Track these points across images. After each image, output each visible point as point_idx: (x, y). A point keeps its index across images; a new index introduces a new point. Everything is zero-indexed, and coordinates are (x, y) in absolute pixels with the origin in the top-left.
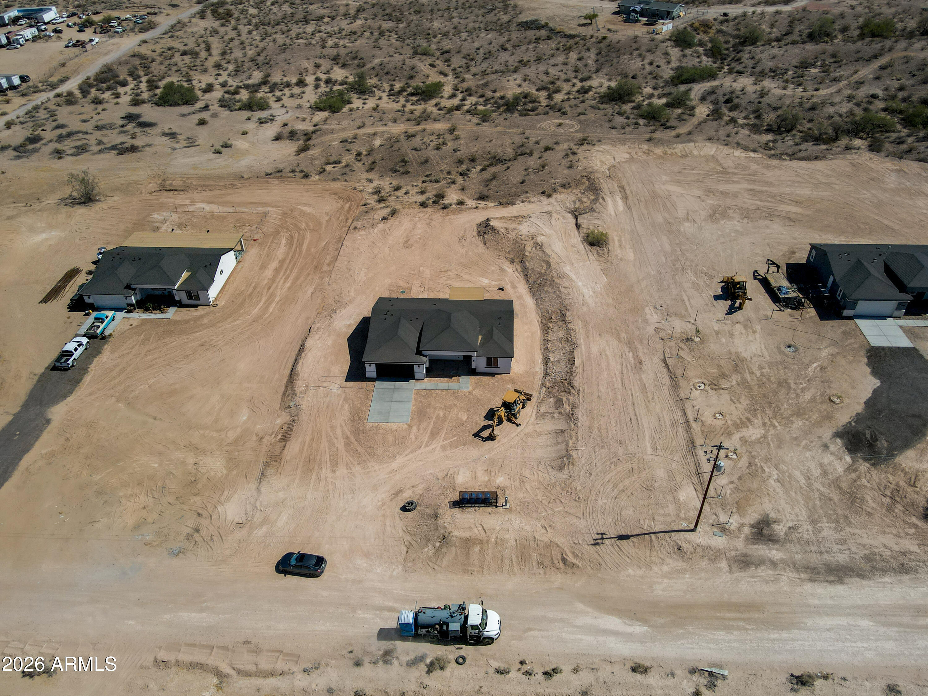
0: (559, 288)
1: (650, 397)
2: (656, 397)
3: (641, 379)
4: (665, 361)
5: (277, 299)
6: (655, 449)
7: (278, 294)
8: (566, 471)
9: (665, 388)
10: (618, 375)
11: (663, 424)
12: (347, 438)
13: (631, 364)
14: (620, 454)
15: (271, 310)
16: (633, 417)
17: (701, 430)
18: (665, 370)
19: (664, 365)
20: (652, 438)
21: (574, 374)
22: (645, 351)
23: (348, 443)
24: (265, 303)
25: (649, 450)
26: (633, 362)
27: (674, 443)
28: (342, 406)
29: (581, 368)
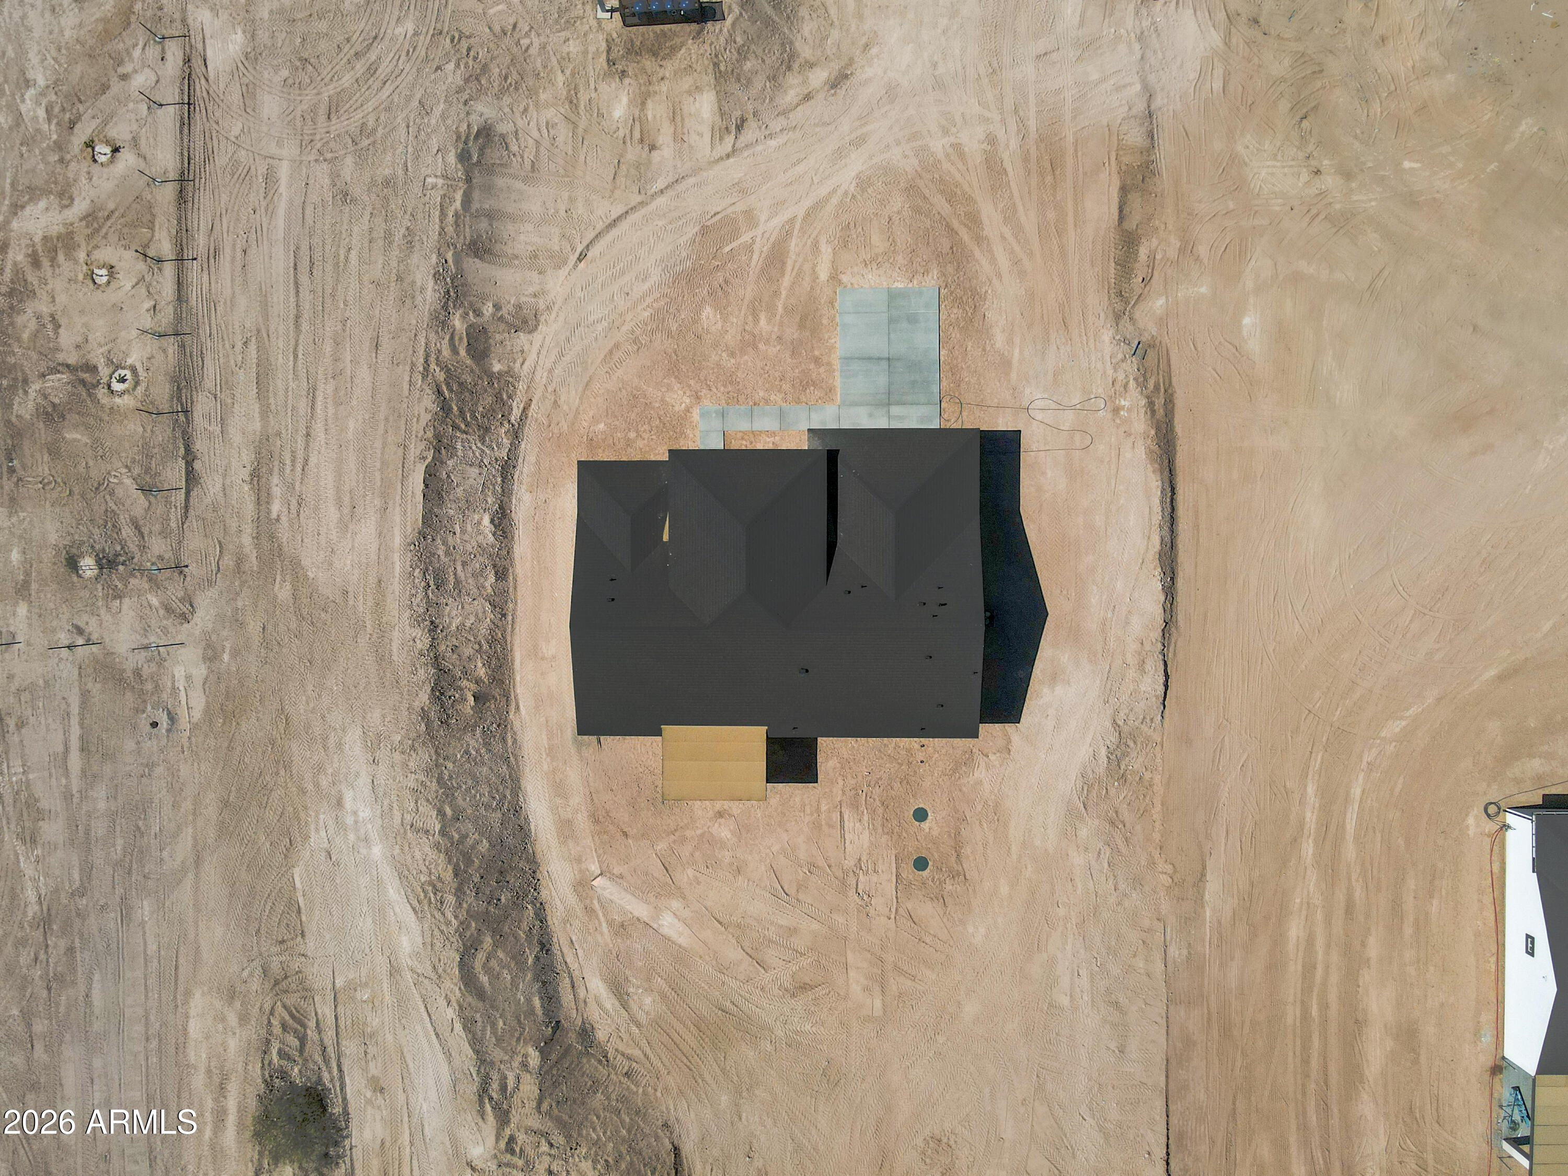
0: (443, 833)
1: (253, 347)
2: (239, 345)
3: (265, 412)
4: (191, 478)
5: (1308, 849)
6: (270, 178)
7: (1312, 877)
8: (476, 122)
9: (209, 384)
10: (318, 427)
11: (239, 253)
12: (979, 239)
13: (282, 471)
14: (349, 160)
15: (1311, 789)
16: (304, 279)
17: (152, 229)
18: (199, 445)
19: (197, 465)
20: (270, 211)
21: (430, 434)
22: (233, 524)
23: (973, 220)
24: (1342, 827)
25: (284, 171)
26: (275, 480)
27: (224, 198)
28: (1010, 341)
29: (411, 455)
